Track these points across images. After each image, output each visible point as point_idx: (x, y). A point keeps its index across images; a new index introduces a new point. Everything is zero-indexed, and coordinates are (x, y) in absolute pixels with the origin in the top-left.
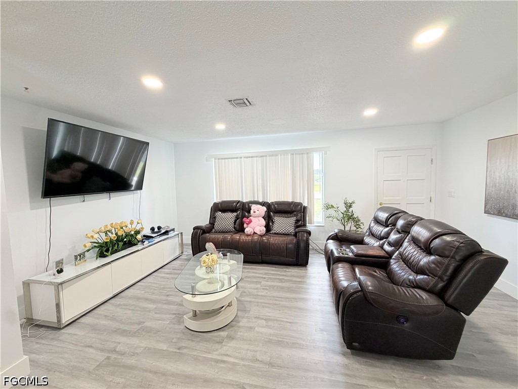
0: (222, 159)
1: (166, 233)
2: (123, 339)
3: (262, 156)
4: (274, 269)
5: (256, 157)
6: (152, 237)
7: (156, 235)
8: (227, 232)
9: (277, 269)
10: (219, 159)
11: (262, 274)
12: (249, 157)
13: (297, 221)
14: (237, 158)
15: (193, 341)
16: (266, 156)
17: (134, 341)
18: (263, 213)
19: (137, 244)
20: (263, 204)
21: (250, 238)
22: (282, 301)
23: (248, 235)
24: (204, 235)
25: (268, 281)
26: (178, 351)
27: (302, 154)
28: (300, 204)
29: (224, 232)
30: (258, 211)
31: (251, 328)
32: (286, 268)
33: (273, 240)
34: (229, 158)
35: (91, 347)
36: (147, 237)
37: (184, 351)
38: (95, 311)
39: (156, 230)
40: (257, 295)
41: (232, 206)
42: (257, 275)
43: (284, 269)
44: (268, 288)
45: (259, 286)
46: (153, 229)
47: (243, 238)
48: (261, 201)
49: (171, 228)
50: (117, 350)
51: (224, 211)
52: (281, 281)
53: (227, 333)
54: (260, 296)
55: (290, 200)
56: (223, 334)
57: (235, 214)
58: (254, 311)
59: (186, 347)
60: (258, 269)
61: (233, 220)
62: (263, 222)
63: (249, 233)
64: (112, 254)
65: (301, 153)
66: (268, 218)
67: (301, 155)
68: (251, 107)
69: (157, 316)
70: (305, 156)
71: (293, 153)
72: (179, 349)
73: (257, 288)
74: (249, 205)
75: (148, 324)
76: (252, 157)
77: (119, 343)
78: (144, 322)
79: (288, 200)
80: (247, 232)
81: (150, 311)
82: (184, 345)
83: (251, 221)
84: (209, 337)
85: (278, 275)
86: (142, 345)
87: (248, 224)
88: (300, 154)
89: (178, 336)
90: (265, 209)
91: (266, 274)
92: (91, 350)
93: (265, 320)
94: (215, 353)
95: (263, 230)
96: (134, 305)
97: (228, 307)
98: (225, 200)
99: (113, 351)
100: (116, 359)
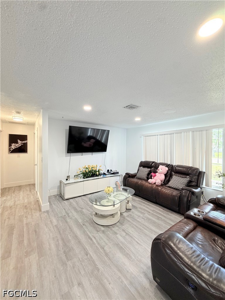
1: (113, 173)
2: (73, 212)
5: (167, 134)
6: (106, 174)
11: (151, 210)
14: (155, 135)
15: (90, 224)
17: (75, 214)
19: (98, 176)
20: (167, 166)
21: (150, 185)
22: (146, 229)
24: (129, 178)
25: (149, 215)
26: (82, 225)
28: (197, 169)
29: (141, 179)
31: (116, 233)
32: (171, 212)
33: (165, 190)
35: (65, 209)
36: (104, 174)
37: (84, 227)
38: (75, 198)
39: (110, 171)
40: (136, 220)
41: (149, 164)
42: (147, 209)
43: (168, 213)
44: (146, 219)
45: (142, 215)
46: (108, 171)
48: (169, 163)
50: (69, 214)
51: (144, 167)
52: (158, 218)
53: (104, 229)
54: (137, 221)
56: (102, 228)
57: (149, 169)
58: (126, 226)
59: (86, 226)
60: (152, 206)
61: (147, 173)
69: (89, 208)
72: (83, 225)
73: (139, 216)
75: (84, 210)
77: (71, 212)
78: (83, 209)
81: (88, 206)
82: (86, 224)
84: (96, 226)
85: (159, 213)
86: (76, 217)
87: (154, 177)
88: (199, 131)
89: (87, 220)
91: (153, 211)
92: (64, 211)
93: (126, 234)
94: (92, 234)
96: (86, 201)
99: (68, 214)
100: (66, 217)
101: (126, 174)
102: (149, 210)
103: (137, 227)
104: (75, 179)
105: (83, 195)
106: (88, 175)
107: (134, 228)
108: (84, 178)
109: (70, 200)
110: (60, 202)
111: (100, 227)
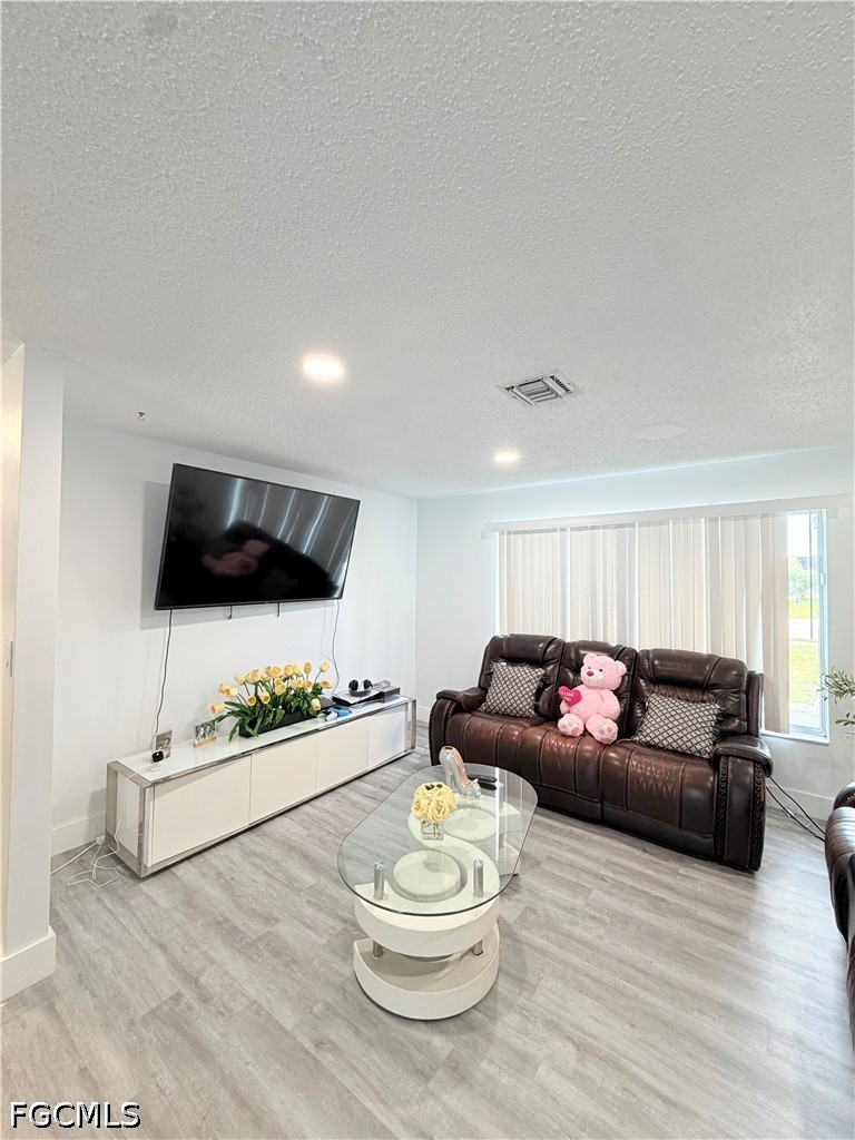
0: (517, 533)
1: (380, 697)
2: (222, 953)
3: (619, 526)
4: (638, 853)
5: (605, 527)
6: (348, 704)
7: (358, 699)
8: (515, 716)
9: (646, 856)
10: (509, 533)
11: (596, 860)
12: (585, 528)
13: (724, 717)
14: (554, 530)
15: (358, 1033)
16: (632, 525)
17: (238, 967)
18: (616, 682)
19: (314, 717)
20: (618, 654)
21: (570, 745)
22: (646, 989)
23: (565, 736)
24: (457, 717)
25: (611, 894)
26: (313, 1051)
27: (746, 517)
28: (736, 666)
29: (509, 715)
30: (603, 673)
31: (524, 1062)
32: (680, 861)
33: (640, 765)
34: (534, 531)
35: (163, 947)
36: (339, 703)
37: (327, 1059)
38: (207, 855)
39: (361, 688)
40: (569, 936)
41: (534, 650)
42: (582, 861)
43: (672, 865)
44: (607, 919)
45: (580, 902)
46: (354, 685)
47: (553, 740)
48: (613, 644)
49: (394, 686)
50: (202, 980)
51: (514, 660)
52: (656, 904)
53: (450, 1047)
54: (577, 940)
55: (703, 648)
56: (440, 1043)
57: (540, 672)
58: (549, 992)
59: (335, 1049)
60: (589, 840)
61: (533, 687)
62: (614, 706)
63: (569, 731)
64: (260, 732)
65: (741, 514)
66: (630, 698)
67: (742, 522)
68: (567, 398)
69: (309, 911)
70: (757, 523)
71: (713, 516)
72: (319, 1044)
73: (572, 910)
74: (577, 653)
75: (284, 929)
76: (592, 528)
77: (212, 962)
78: (278, 920)
79: (697, 651)
80: (564, 727)
81: (299, 891)
82: (333, 1037)
83: (577, 698)
84: (401, 1039)
85: (647, 878)
86: (251, 991)
87: (570, 704)
88: (736, 518)
89: (329, 1000)
90: (621, 667)
91: (609, 864)
92: (161, 959)
93: (578, 1046)
95: (609, 730)
96: (276, 862)
97: (470, 957)
98: (521, 633)
99: (193, 980)
100: (190, 1008)
101: (440, 696)
102: (593, 866)
103: (600, 983)
104: (200, 744)
105: (246, 825)
106: (269, 720)
107: (591, 994)
108: (248, 736)
109: (180, 871)
110: (122, 899)
111: (421, 1034)
